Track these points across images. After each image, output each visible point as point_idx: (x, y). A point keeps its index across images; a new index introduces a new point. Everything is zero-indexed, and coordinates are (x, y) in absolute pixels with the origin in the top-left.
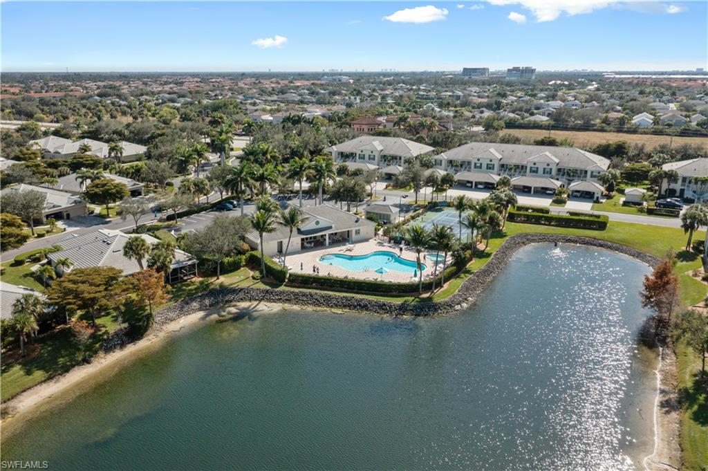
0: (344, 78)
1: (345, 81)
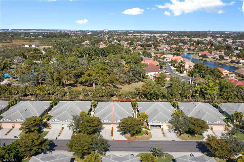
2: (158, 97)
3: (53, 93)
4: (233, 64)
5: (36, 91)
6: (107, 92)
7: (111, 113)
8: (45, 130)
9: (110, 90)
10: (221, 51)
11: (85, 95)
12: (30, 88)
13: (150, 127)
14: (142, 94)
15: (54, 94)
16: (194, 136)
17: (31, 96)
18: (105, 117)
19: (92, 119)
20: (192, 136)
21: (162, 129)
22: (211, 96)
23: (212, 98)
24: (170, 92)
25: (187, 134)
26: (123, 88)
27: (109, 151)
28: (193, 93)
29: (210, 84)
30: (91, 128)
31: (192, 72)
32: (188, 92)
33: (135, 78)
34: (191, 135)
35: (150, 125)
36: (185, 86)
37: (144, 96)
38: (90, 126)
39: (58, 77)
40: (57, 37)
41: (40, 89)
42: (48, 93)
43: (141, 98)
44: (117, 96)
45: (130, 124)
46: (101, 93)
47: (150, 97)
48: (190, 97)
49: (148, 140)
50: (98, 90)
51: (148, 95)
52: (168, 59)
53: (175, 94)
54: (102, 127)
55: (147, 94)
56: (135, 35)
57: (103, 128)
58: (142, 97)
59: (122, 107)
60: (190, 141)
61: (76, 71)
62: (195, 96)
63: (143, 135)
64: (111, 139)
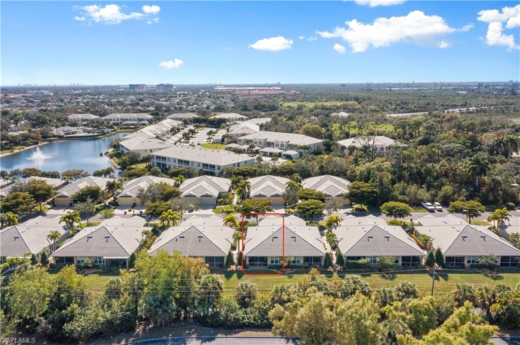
0: (46, 92)
1: (46, 94)
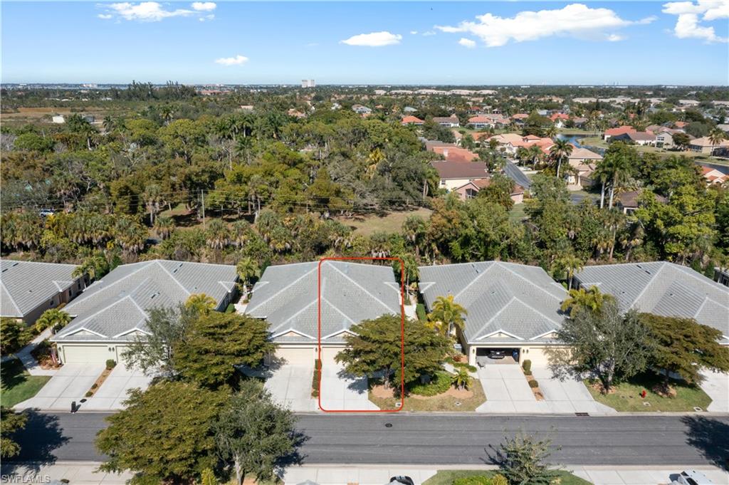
2: (490, 254)
3: (103, 239)
4: (722, 160)
5: (39, 232)
6: (302, 233)
7: (313, 303)
8: (36, 371)
9: (313, 227)
10: (674, 125)
11: (220, 248)
12: (19, 224)
13: (473, 359)
14: (433, 241)
15: (106, 247)
16: (665, 392)
17: (22, 253)
18: (289, 320)
19: (229, 322)
20: (658, 395)
21: (526, 366)
22: (687, 245)
23: (691, 254)
24: (536, 233)
25: (634, 387)
26: (362, 227)
27: (300, 464)
28: (623, 236)
29: (686, 199)
30: (223, 363)
31: (611, 165)
32: (603, 233)
33: (402, 194)
34: (649, 387)
35: (474, 348)
36: (587, 213)
37: (438, 249)
38: (217, 353)
39: (127, 188)
40: (158, 99)
41: (56, 226)
42: (86, 239)
43: (427, 256)
44: (338, 249)
45: (391, 344)
46: (279, 239)
47: (462, 252)
48: (609, 251)
49: (469, 413)
50: (268, 227)
51: (455, 245)
52: (508, 148)
53: (555, 241)
54: (276, 359)
55: (449, 241)
56: (396, 94)
57: (280, 363)
58: (431, 251)
59: (357, 281)
60: (655, 414)
61: (194, 168)
62: (627, 248)
63: (447, 393)
64: (311, 410)
